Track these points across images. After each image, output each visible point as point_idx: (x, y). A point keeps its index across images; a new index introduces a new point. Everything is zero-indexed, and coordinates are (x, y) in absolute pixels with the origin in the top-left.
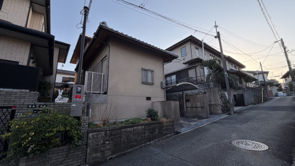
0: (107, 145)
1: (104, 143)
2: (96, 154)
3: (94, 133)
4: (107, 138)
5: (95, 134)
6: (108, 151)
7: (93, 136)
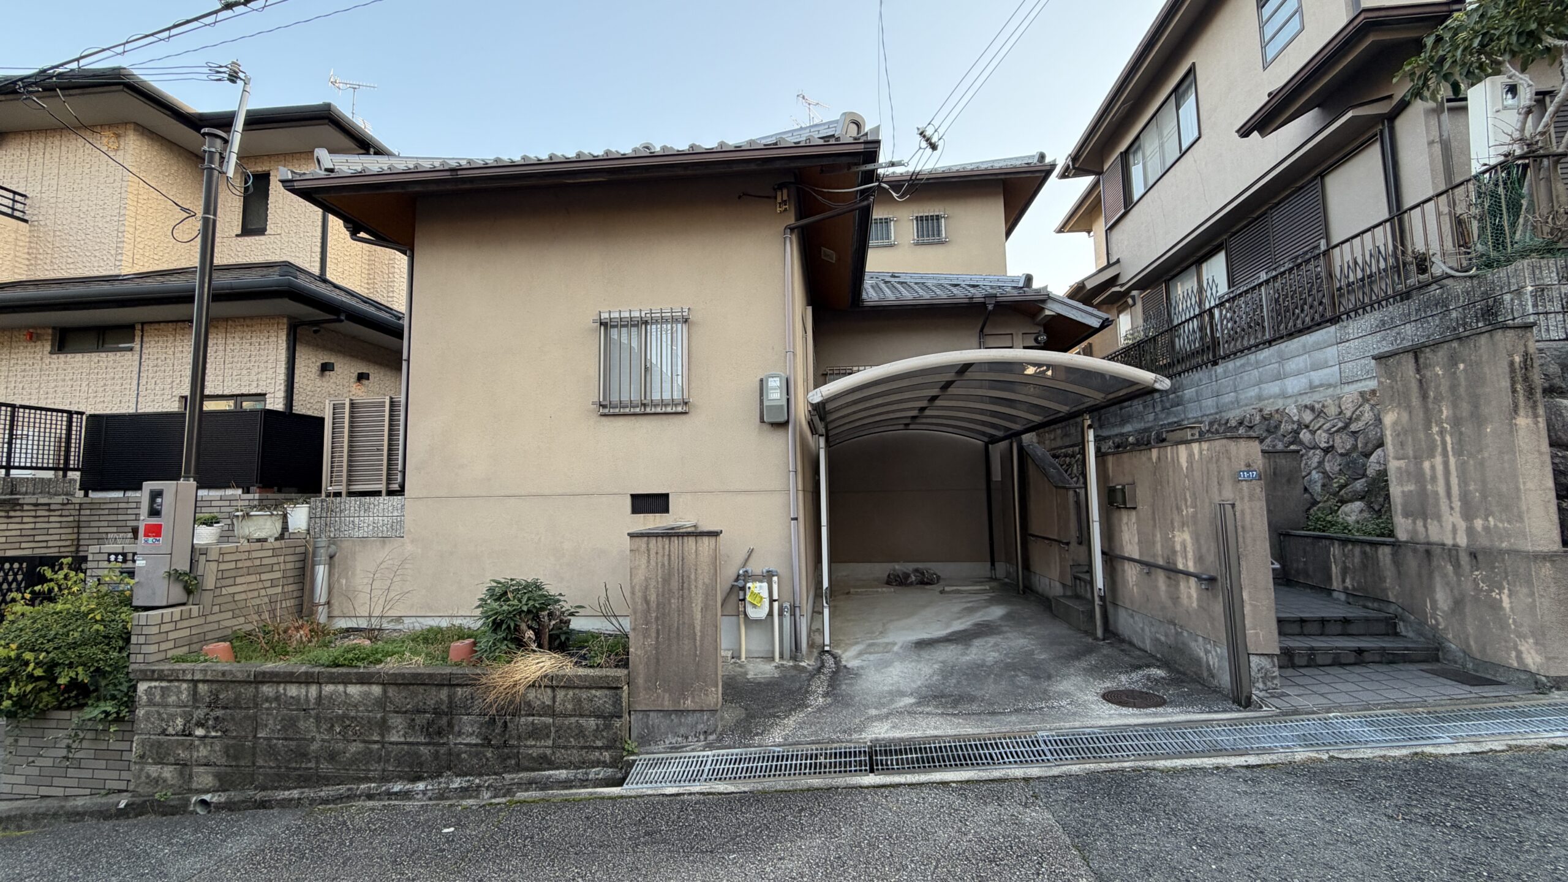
0: (197, 743)
1: (187, 733)
2: (160, 766)
3: (153, 684)
4: (199, 714)
5: (155, 687)
6: (201, 769)
7: (149, 691)
